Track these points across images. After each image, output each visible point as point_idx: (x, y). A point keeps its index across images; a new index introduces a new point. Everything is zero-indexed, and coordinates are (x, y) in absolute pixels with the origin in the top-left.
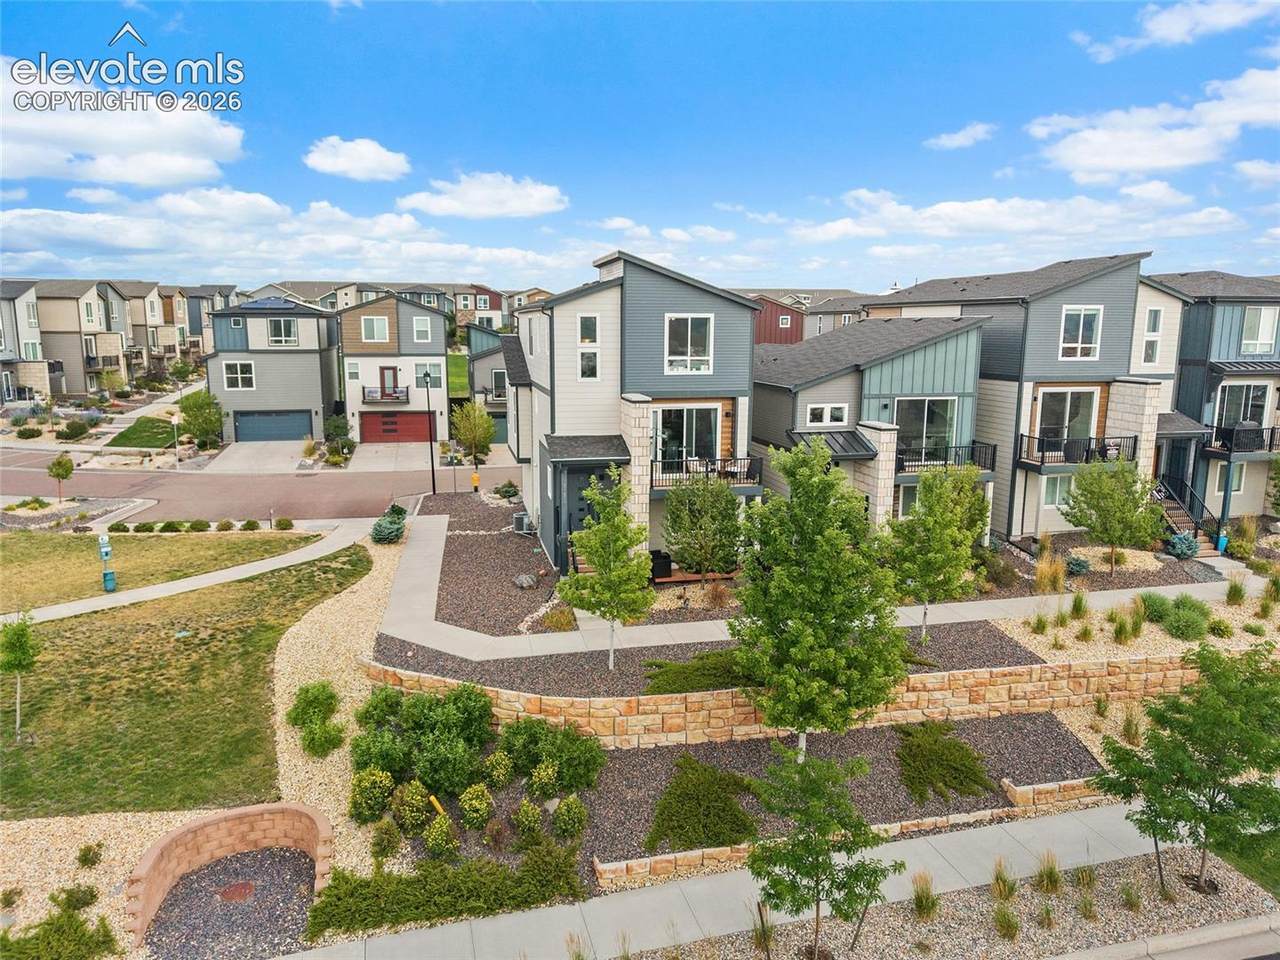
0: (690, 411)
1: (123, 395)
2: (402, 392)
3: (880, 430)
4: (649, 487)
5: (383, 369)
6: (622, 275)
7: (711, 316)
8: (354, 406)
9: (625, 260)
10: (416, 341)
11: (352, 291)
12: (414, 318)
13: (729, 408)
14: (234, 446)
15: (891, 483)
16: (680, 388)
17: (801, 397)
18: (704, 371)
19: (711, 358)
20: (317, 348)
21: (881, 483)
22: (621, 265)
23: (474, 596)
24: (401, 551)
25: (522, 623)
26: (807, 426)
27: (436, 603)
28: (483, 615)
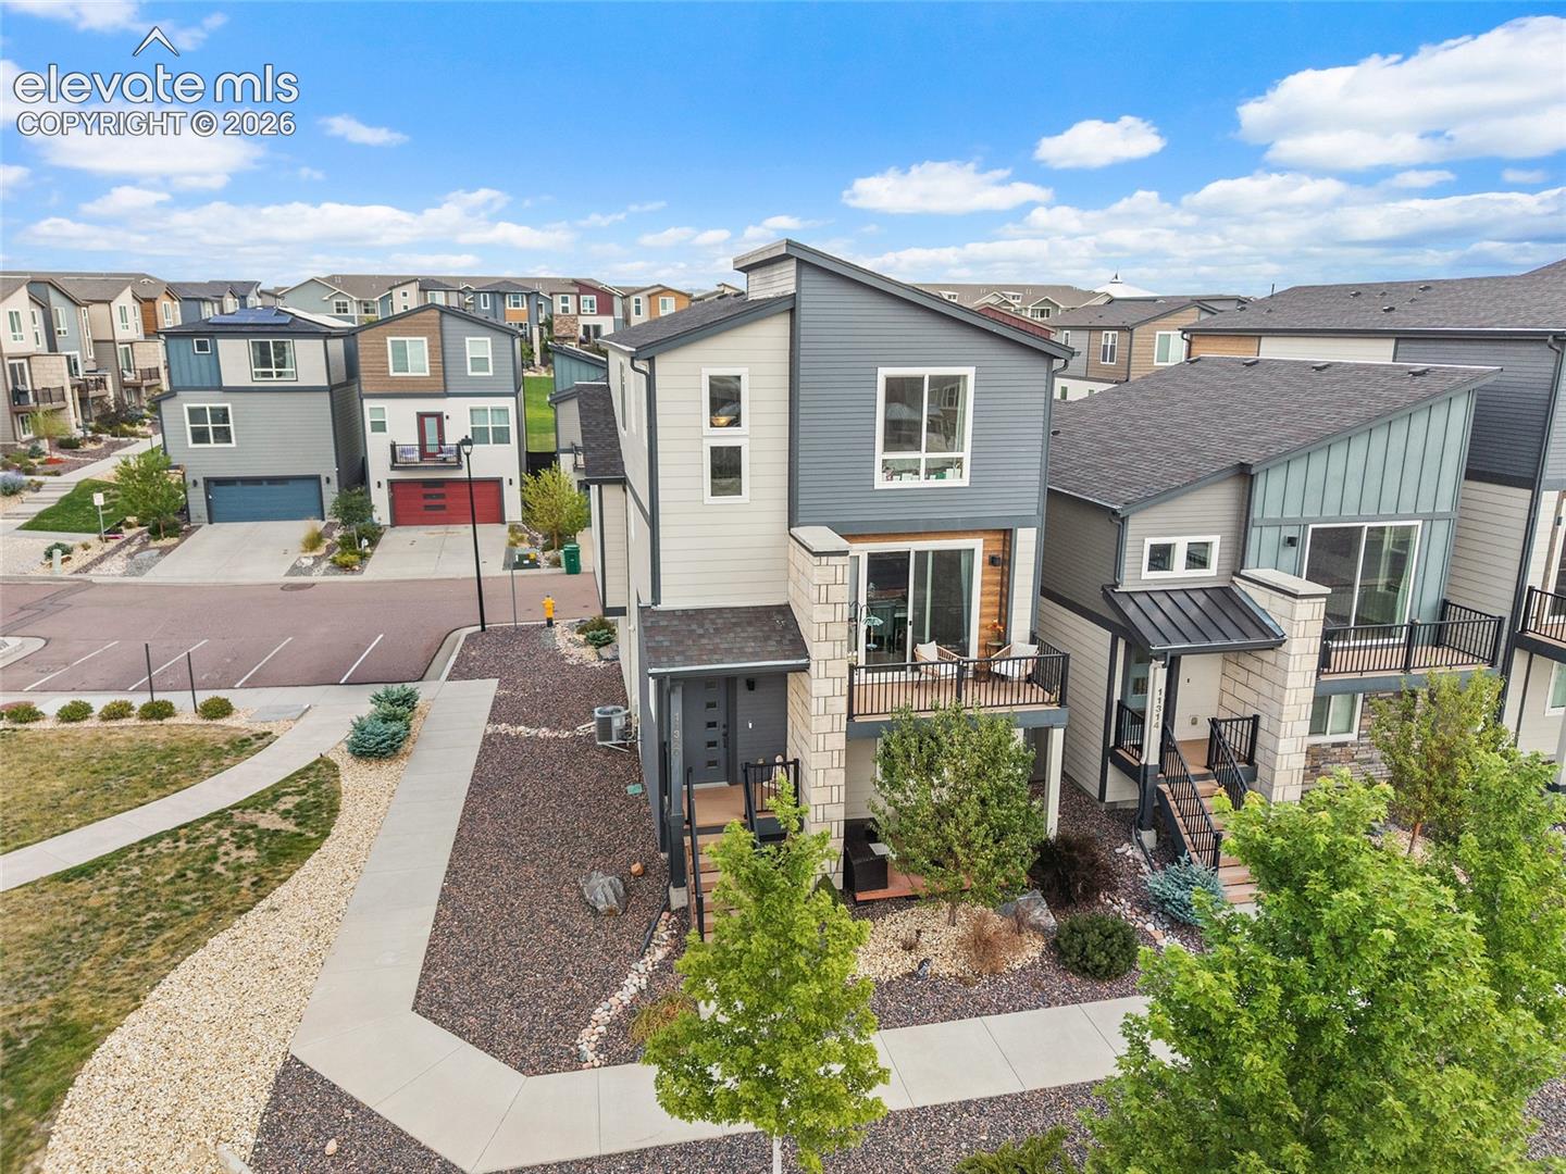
0: (921, 555)
1: (69, 445)
2: (450, 451)
3: (1295, 596)
4: (845, 717)
5: (421, 417)
6: (791, 289)
7: (970, 372)
8: (379, 470)
9: (800, 262)
10: (470, 373)
11: (412, 289)
12: (467, 339)
13: (996, 548)
14: (206, 528)
15: (1309, 695)
16: (901, 514)
17: (1134, 526)
18: (952, 480)
19: (966, 455)
20: (326, 384)
21: (1289, 697)
22: (790, 269)
23: (502, 928)
24: (398, 777)
25: (586, 1027)
26: (1143, 578)
27: (426, 944)
28: (511, 996)
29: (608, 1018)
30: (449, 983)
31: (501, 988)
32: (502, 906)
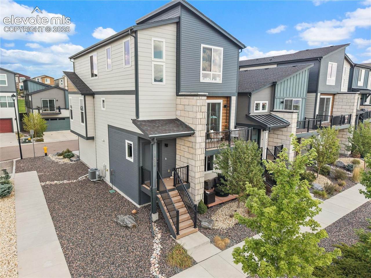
0: (209, 104)
3: (293, 112)
4: (205, 149)
6: (179, 16)
7: (222, 49)
9: (182, 5)
13: (226, 102)
16: (206, 90)
17: (253, 98)
18: (218, 81)
19: (221, 73)
22: (179, 9)
23: (93, 241)
24: (13, 203)
25: (151, 266)
26: (254, 112)
27: (63, 255)
28: (113, 264)
29: (157, 261)
30: (83, 266)
31: (107, 262)
32: (88, 234)
